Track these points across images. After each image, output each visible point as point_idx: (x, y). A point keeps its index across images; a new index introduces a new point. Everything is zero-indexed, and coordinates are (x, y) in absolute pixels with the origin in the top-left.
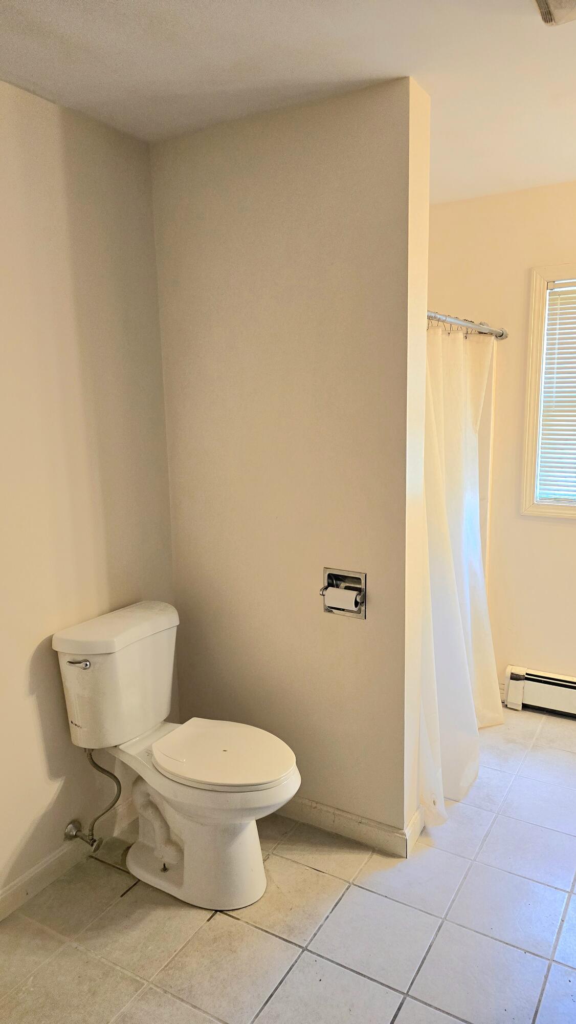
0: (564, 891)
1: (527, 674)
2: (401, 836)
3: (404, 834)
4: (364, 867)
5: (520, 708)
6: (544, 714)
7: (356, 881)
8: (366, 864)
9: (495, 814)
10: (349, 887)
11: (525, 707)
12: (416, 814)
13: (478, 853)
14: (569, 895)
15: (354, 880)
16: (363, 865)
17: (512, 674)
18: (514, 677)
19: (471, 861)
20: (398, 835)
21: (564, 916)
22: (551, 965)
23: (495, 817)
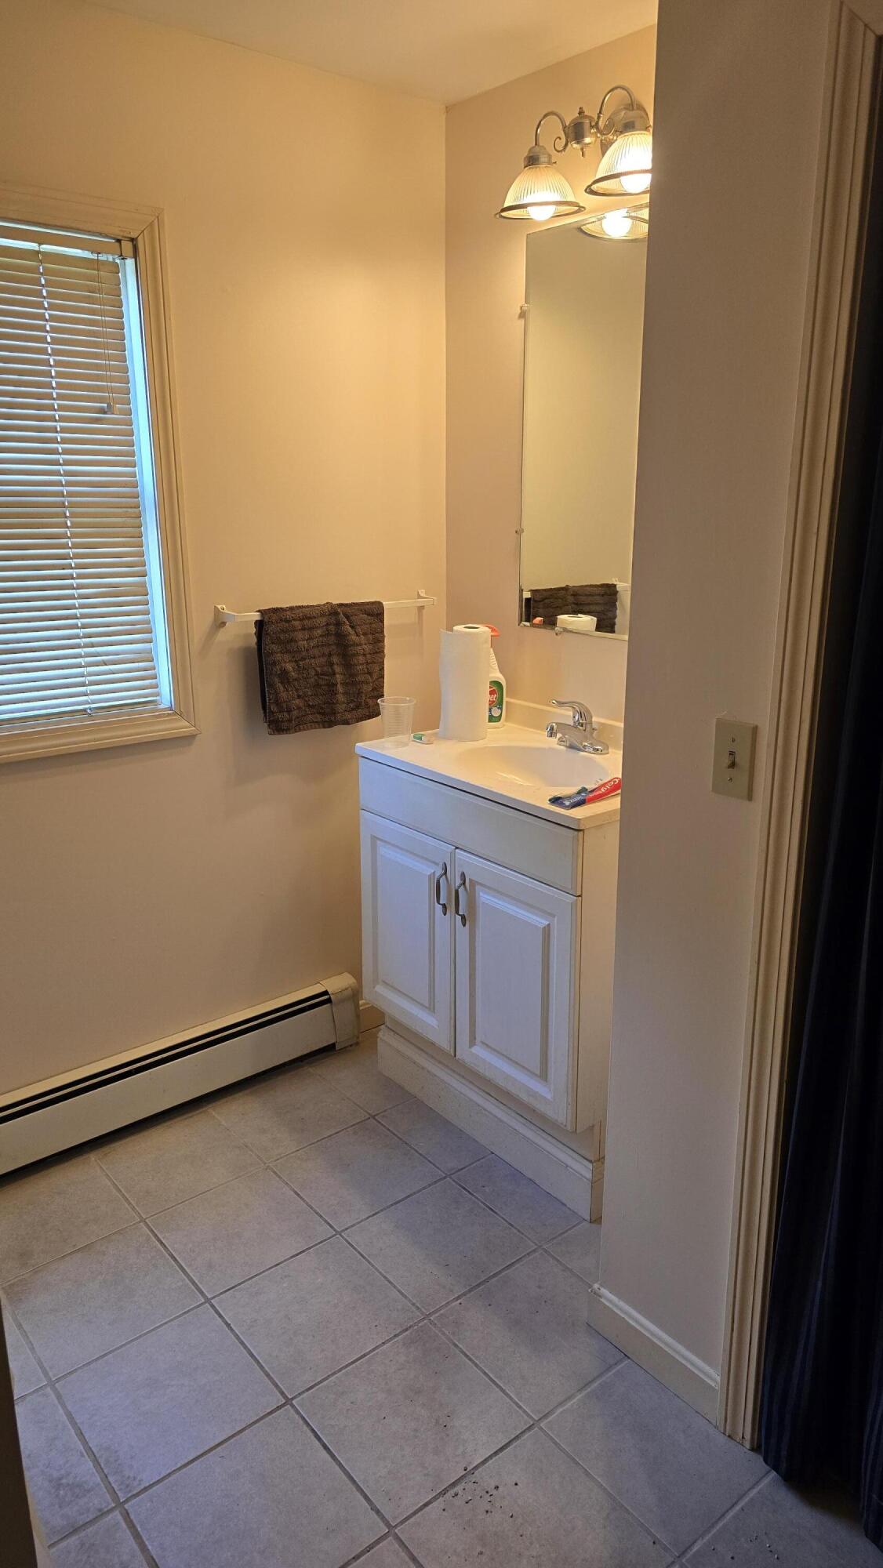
0: (382, 1538)
9: (117, 1511)
14: (395, 1539)
23: (125, 1519)
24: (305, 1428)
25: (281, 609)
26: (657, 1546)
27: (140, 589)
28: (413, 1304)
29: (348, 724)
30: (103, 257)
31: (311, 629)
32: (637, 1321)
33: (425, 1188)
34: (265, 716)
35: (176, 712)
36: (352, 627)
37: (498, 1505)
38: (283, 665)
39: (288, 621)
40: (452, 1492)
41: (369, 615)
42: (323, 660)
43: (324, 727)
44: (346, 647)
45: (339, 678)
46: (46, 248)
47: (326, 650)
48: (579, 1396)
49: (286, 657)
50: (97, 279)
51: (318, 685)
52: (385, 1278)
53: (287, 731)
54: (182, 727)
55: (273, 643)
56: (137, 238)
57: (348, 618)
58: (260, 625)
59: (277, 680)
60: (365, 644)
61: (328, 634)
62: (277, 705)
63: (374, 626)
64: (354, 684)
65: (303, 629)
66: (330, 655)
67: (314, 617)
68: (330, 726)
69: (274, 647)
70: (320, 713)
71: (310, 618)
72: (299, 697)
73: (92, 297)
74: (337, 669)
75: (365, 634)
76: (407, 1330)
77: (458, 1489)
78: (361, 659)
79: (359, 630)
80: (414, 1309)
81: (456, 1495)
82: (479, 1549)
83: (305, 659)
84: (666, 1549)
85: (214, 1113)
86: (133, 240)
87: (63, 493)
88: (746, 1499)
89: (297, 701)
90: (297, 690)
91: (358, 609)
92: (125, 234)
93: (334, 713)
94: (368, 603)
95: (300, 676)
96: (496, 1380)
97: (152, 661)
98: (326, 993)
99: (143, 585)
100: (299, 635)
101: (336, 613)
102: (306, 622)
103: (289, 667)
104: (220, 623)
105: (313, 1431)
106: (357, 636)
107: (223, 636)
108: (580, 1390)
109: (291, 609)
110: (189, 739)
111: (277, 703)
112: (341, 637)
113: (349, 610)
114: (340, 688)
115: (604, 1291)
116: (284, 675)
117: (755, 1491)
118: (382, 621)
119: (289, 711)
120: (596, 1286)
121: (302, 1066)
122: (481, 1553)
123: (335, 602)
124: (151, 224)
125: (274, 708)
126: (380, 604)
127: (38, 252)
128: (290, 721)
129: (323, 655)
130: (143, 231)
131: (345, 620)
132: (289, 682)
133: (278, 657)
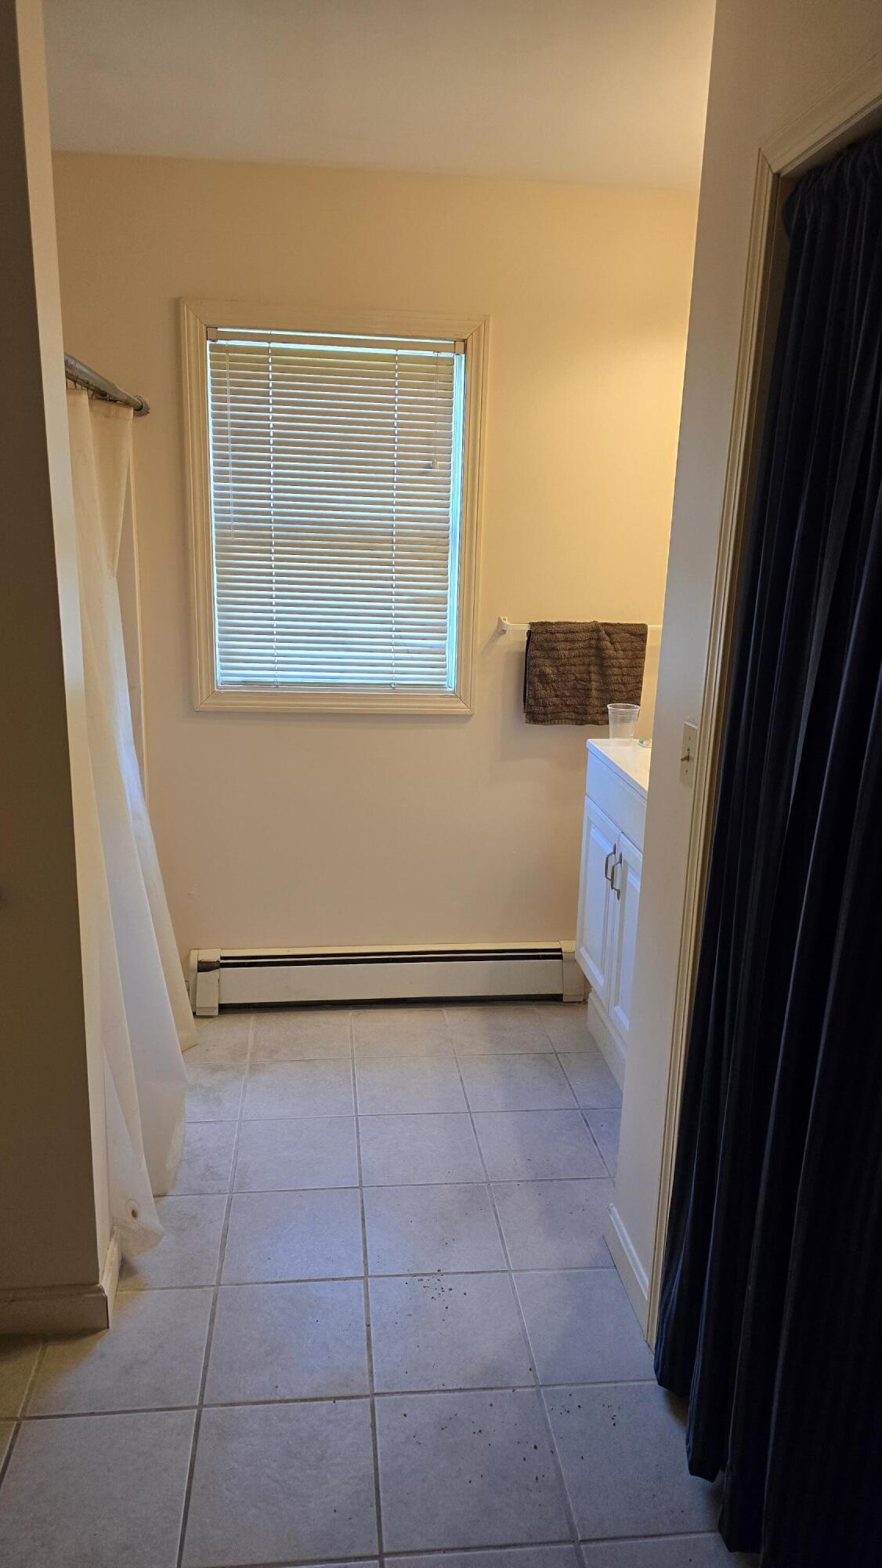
0: (356, 1278)
1: (222, 958)
2: (95, 1295)
3: (101, 1290)
4: (35, 1376)
5: (216, 1012)
6: (251, 1012)
7: (29, 1408)
8: (37, 1370)
9: (227, 1195)
10: (18, 1426)
11: (224, 1009)
12: (111, 1246)
13: (220, 1271)
14: (364, 1282)
15: (24, 1409)
16: (33, 1371)
17: (200, 962)
18: (205, 967)
19: (212, 1288)
20: (92, 1295)
21: (368, 1319)
22: (374, 1401)
23: (228, 1201)
24: (360, 1204)
25: (549, 623)
26: (531, 1373)
27: (442, 599)
28: (486, 1172)
29: (598, 724)
30: (443, 355)
31: (573, 641)
32: (623, 1237)
33: (556, 1110)
34: (525, 707)
35: (456, 695)
36: (612, 643)
37: (443, 1298)
38: (543, 668)
39: (552, 633)
40: (419, 1278)
41: (632, 634)
42: (582, 668)
43: (577, 724)
44: (603, 659)
45: (594, 685)
46: (400, 352)
47: (587, 660)
48: (556, 1272)
49: (548, 662)
50: (436, 371)
51: (575, 688)
52: (479, 1149)
53: (542, 722)
54: (460, 707)
55: (537, 650)
56: (466, 340)
57: (609, 634)
58: (529, 634)
59: (536, 679)
60: (623, 659)
61: (590, 647)
62: (535, 700)
63: (635, 644)
64: (607, 691)
65: (566, 641)
66: (589, 665)
67: (577, 632)
68: (582, 724)
69: (538, 653)
70: (575, 712)
71: (573, 632)
72: (557, 696)
73: (432, 384)
74: (593, 677)
75: (623, 650)
76: (468, 1183)
77: (425, 1278)
78: (616, 671)
79: (618, 646)
80: (483, 1174)
81: (422, 1280)
82: (411, 1313)
83: (565, 665)
84: (535, 1377)
85: (445, 1014)
86: (464, 341)
87: (392, 525)
88: (625, 1384)
89: (555, 699)
90: (555, 690)
91: (622, 629)
92: (458, 337)
93: (586, 713)
94: (632, 625)
95: (560, 680)
96: (504, 1236)
97: (444, 654)
98: (560, 950)
99: (445, 596)
100: (562, 645)
101: (598, 631)
102: (570, 636)
103: (549, 670)
104: (501, 631)
105: (363, 1208)
106: (615, 650)
107: (502, 641)
108: (560, 1269)
109: (558, 623)
110: (466, 718)
111: (535, 698)
112: (600, 650)
113: (611, 629)
114: (594, 693)
115: (615, 1210)
116: (543, 677)
117: (636, 1383)
118: (645, 641)
119: (545, 706)
120: (612, 1204)
121: (531, 1005)
122: (410, 1315)
123: (600, 621)
124: (479, 328)
125: (531, 702)
126: (644, 626)
127: (396, 355)
128: (545, 714)
129: (584, 664)
130: (472, 334)
131: (606, 636)
132: (548, 683)
133: (540, 661)
